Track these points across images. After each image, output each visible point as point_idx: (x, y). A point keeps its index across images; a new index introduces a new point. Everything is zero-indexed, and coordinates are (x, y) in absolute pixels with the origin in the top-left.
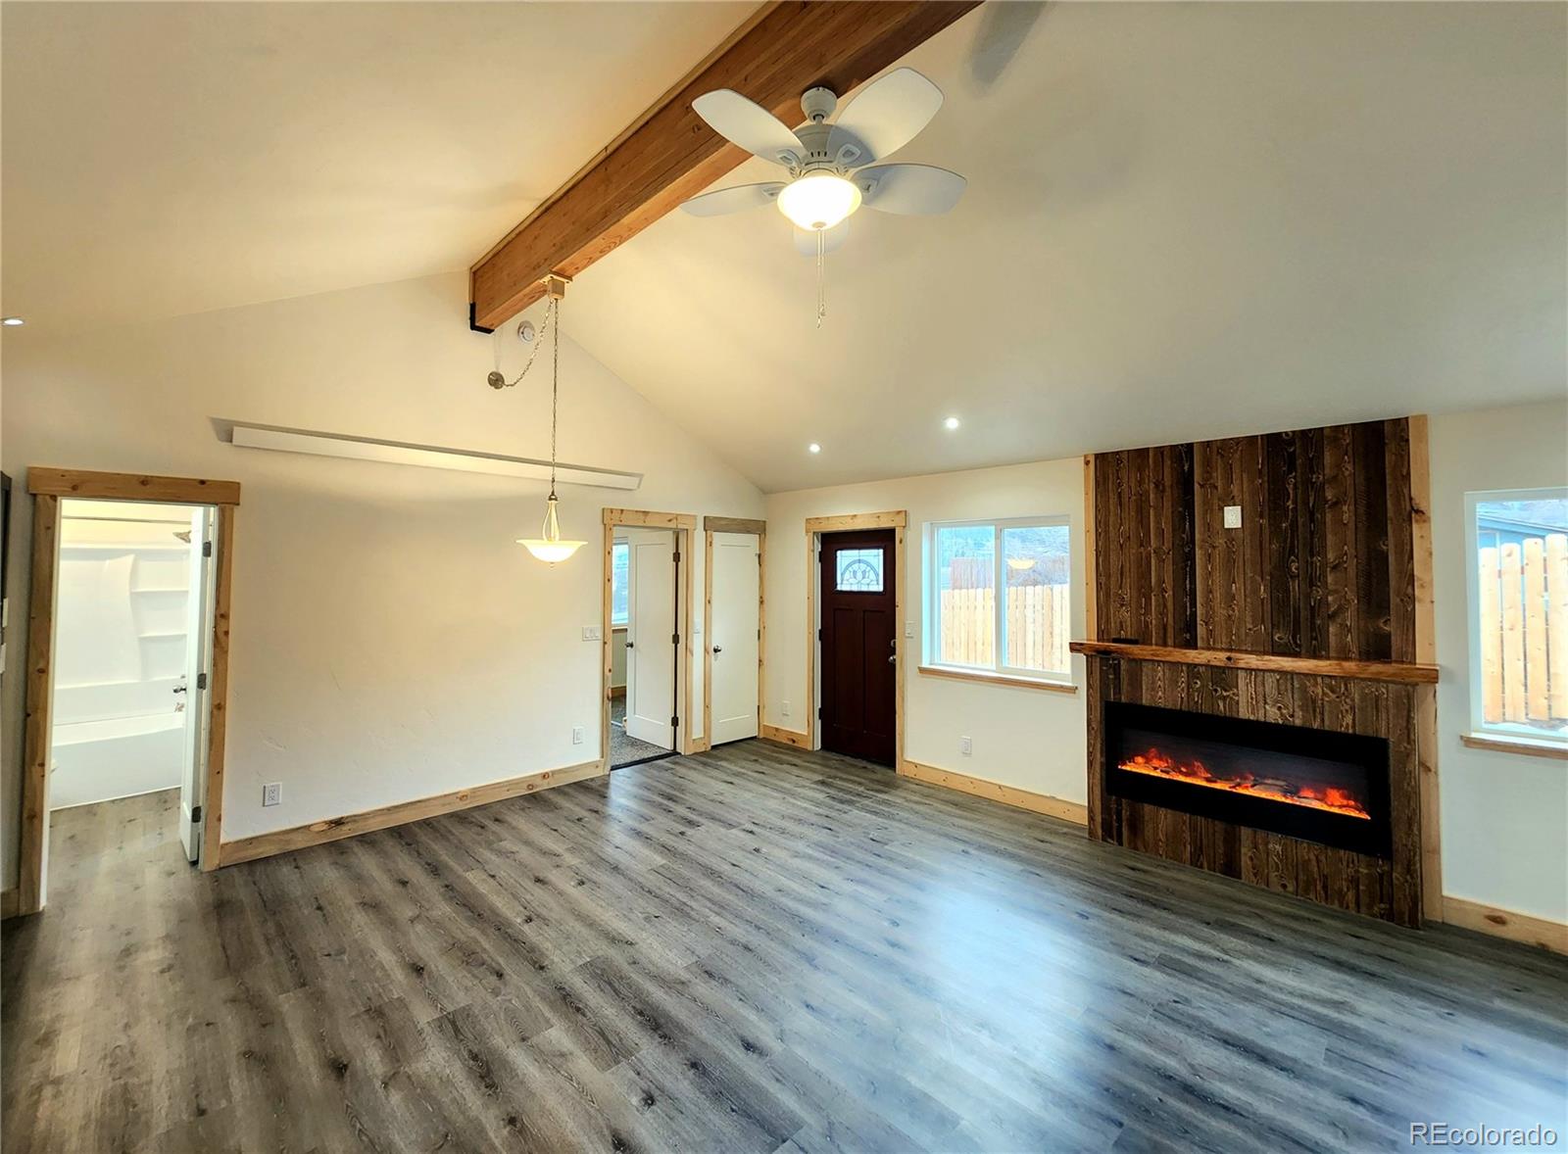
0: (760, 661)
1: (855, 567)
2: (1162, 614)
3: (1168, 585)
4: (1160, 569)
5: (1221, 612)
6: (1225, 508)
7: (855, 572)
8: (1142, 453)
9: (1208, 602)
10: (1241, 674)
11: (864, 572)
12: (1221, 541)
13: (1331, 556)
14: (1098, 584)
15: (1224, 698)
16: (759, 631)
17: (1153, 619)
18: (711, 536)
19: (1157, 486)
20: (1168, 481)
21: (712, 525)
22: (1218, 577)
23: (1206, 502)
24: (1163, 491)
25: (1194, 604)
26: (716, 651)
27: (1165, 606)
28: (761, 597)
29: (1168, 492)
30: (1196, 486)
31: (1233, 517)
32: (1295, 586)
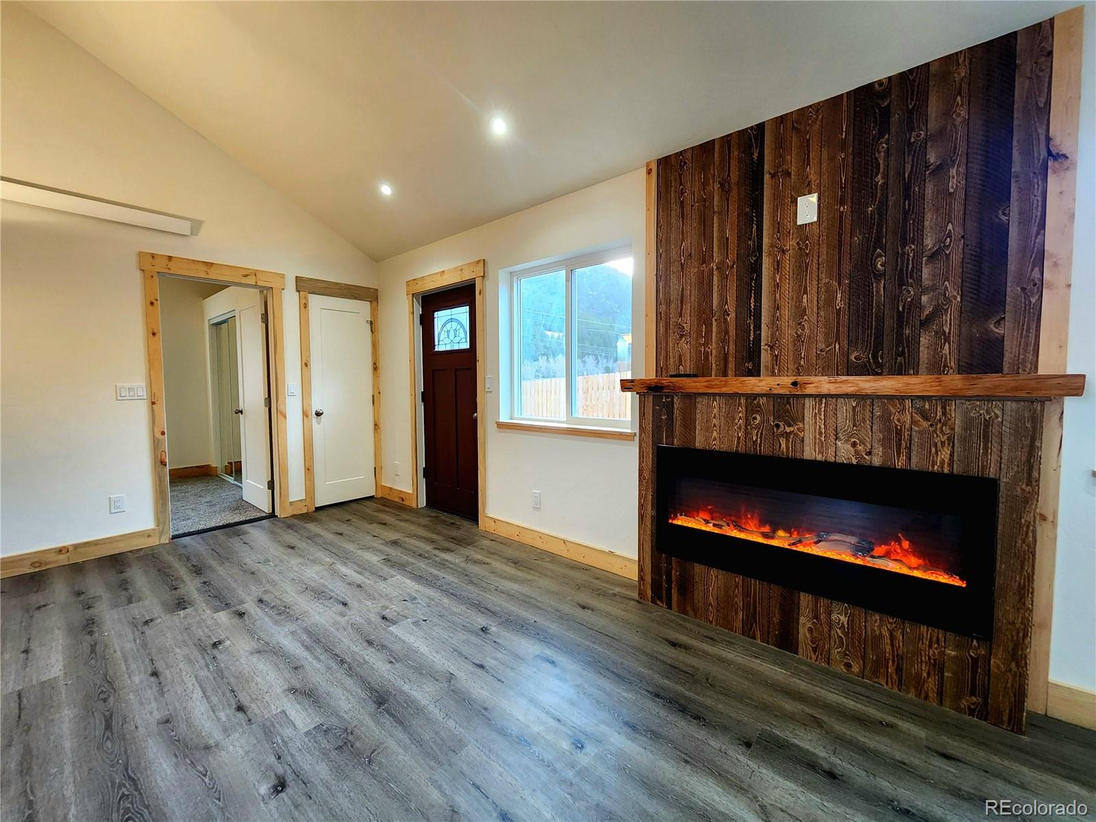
0: (375, 425)
1: (448, 326)
2: (724, 341)
3: (731, 307)
4: (723, 288)
5: (788, 333)
6: (799, 198)
7: (448, 332)
8: (706, 148)
9: (774, 320)
10: (809, 403)
11: (455, 330)
12: (791, 243)
13: (929, 242)
14: (658, 314)
15: (787, 435)
16: (373, 396)
17: (713, 348)
18: (306, 298)
19: (722, 185)
20: (734, 177)
21: (305, 286)
22: (788, 288)
23: (776, 196)
24: (729, 191)
25: (758, 327)
26: (318, 414)
27: (727, 332)
28: (375, 364)
29: (734, 193)
30: (767, 177)
31: (808, 209)
32: (880, 289)
